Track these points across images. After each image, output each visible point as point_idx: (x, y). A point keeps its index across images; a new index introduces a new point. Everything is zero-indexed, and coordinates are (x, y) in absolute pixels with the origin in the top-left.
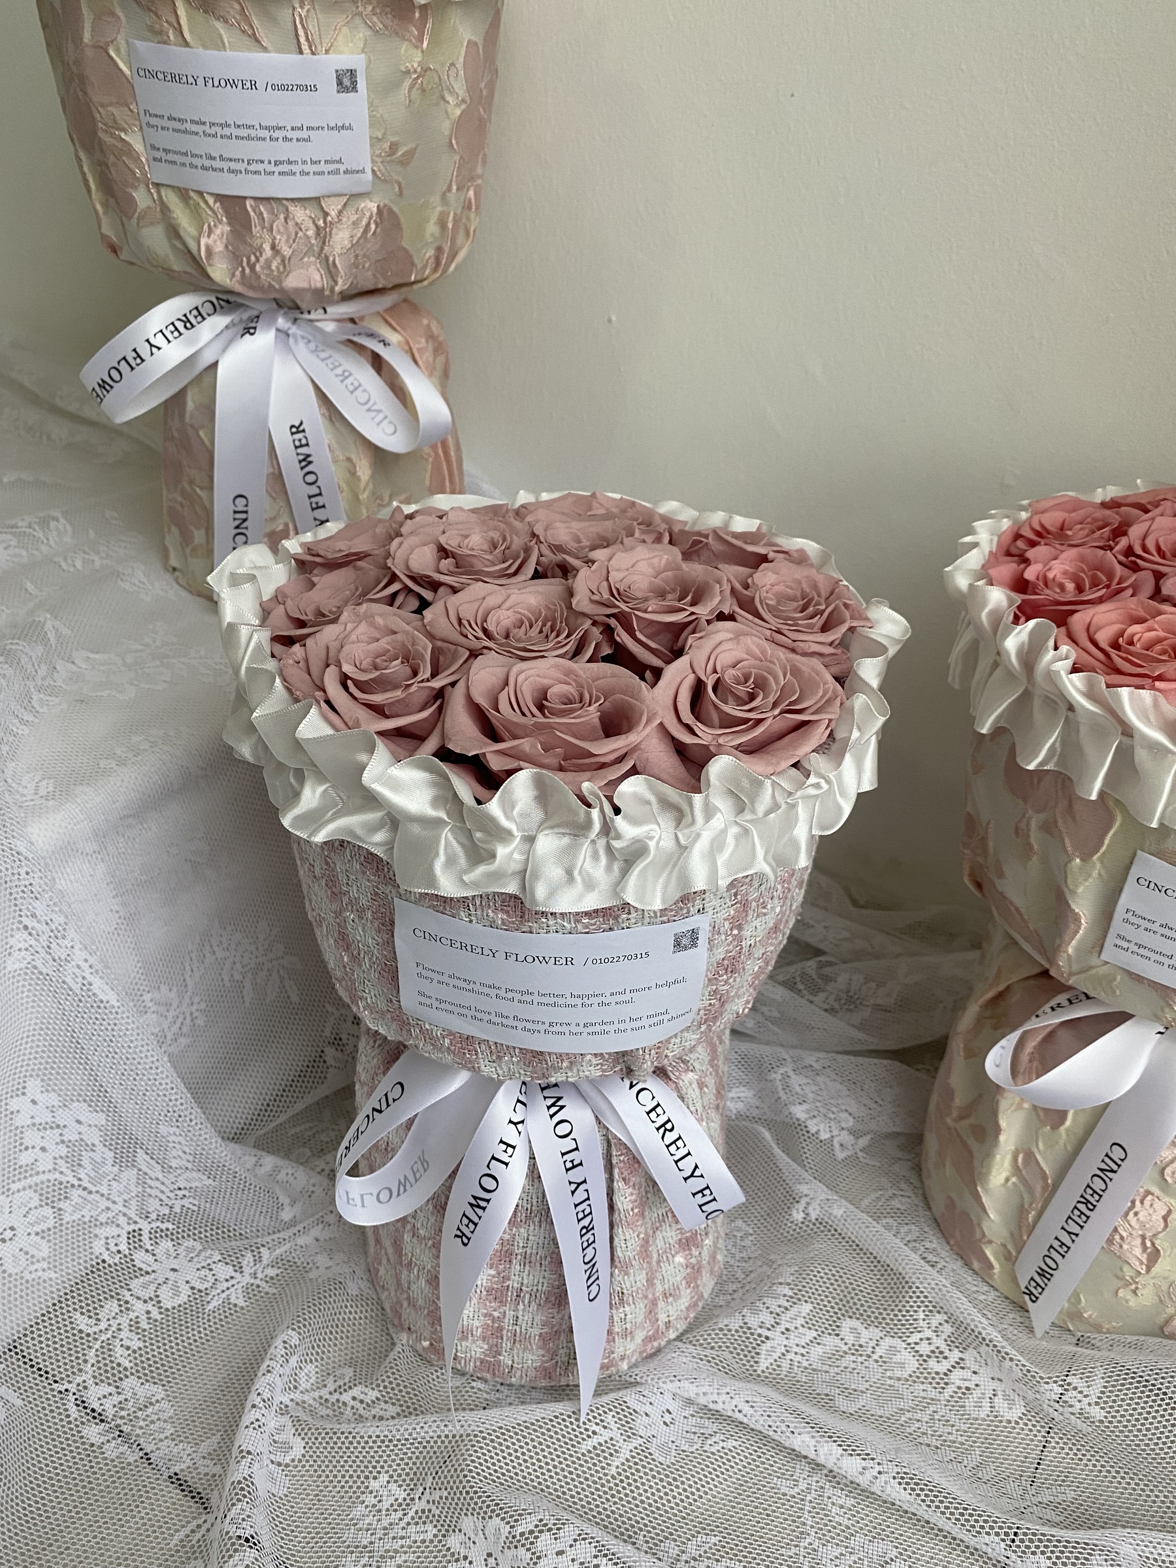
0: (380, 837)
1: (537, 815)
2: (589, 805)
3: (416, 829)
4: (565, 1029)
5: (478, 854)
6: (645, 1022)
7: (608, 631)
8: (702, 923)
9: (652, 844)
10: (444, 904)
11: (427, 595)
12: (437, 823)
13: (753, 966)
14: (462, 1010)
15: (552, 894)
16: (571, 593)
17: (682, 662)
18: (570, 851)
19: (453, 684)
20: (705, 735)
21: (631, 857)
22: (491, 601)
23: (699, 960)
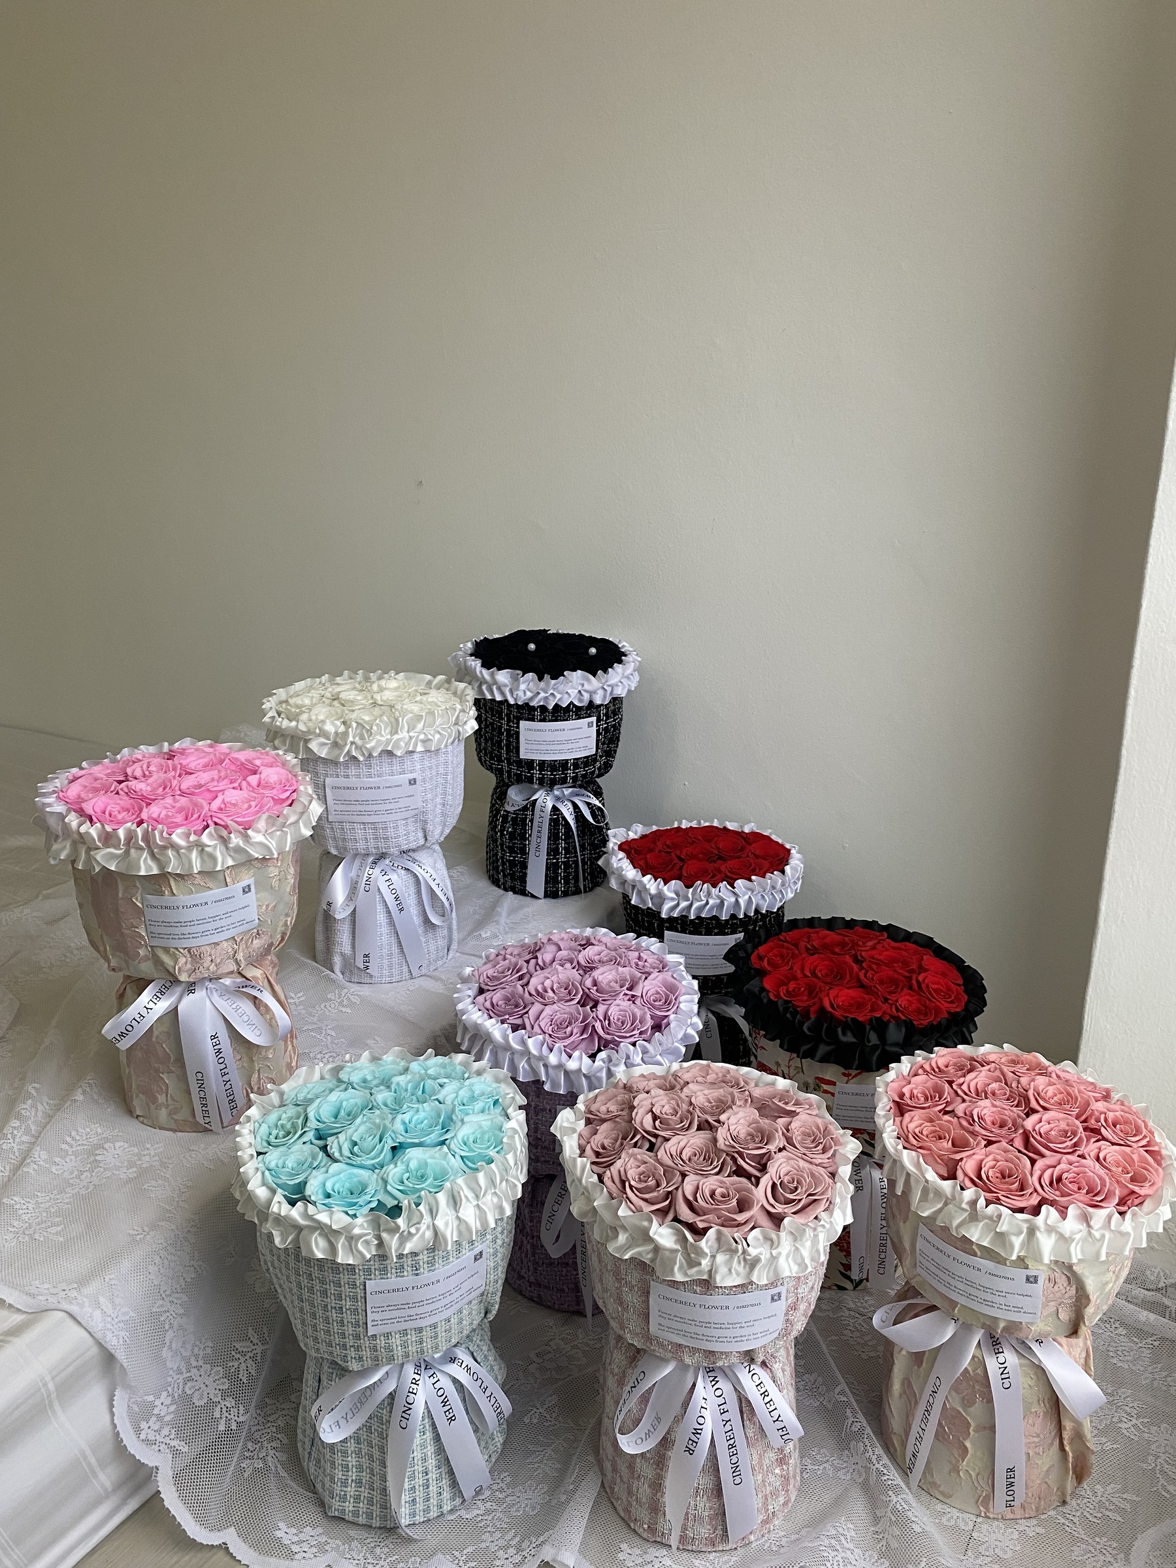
0: (649, 1256)
1: (716, 1246)
2: (736, 1242)
3: (667, 1253)
4: (725, 1340)
5: (692, 1263)
6: (759, 1335)
7: (734, 1160)
8: (783, 1290)
9: (762, 1257)
10: (674, 1285)
11: (653, 1140)
12: (677, 1251)
13: (802, 1306)
14: (678, 1332)
15: (723, 1279)
16: (715, 1140)
17: (767, 1177)
18: (730, 1261)
19: (677, 1189)
20: (779, 1208)
21: (753, 1264)
22: (682, 1144)
23: (782, 1305)
